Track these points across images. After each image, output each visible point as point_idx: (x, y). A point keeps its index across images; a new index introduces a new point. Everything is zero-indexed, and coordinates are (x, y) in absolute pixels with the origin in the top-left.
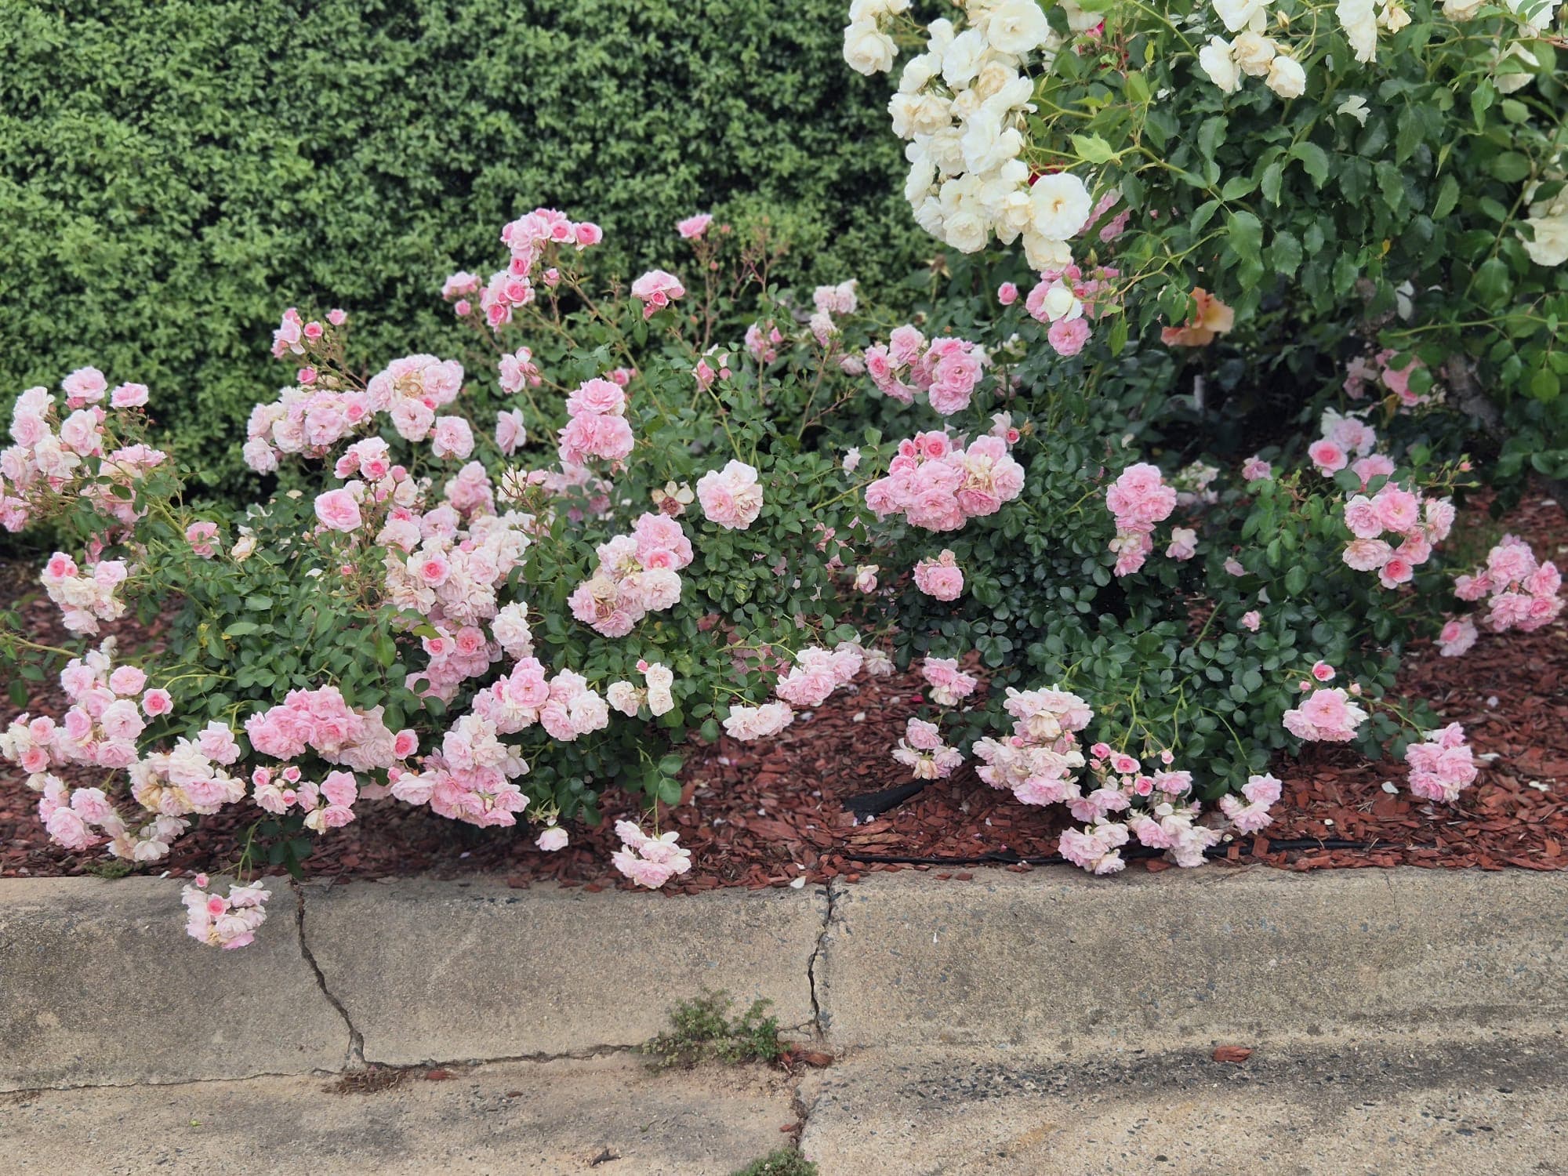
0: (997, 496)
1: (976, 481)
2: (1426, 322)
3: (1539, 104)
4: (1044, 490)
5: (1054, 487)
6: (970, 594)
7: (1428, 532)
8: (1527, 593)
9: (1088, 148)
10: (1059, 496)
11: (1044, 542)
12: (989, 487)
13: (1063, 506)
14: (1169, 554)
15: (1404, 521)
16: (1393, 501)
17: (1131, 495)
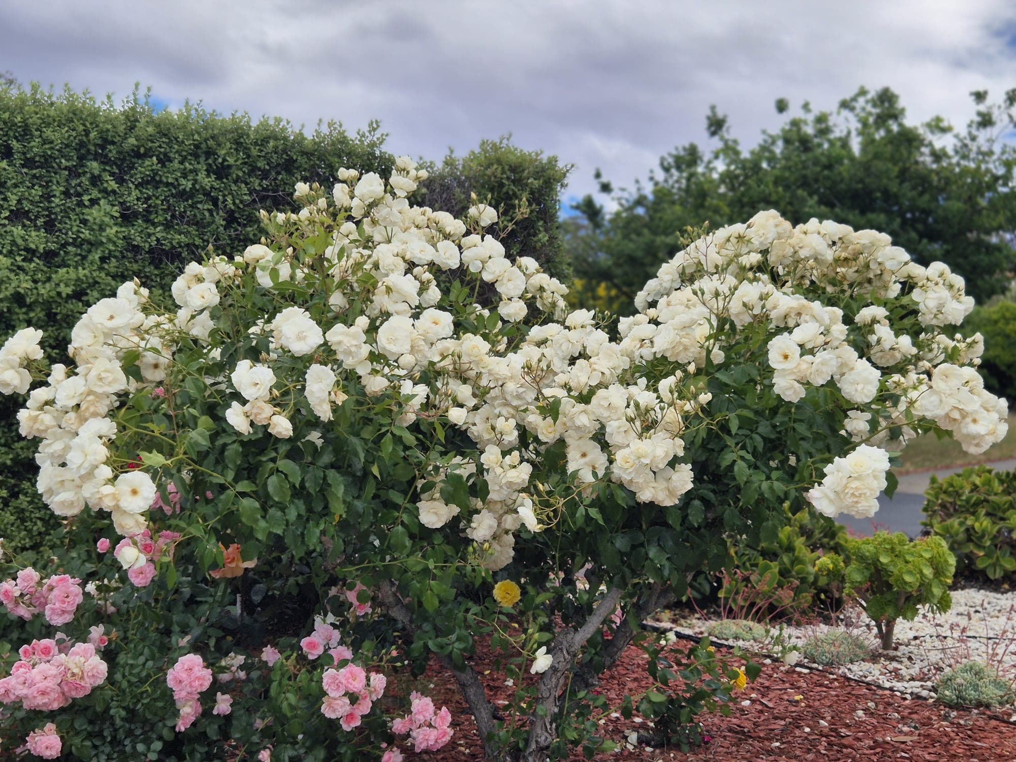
0: (88, 684)
1: (73, 675)
2: (363, 563)
3: (421, 436)
4: (124, 676)
5: (131, 674)
6: (71, 753)
7: (371, 692)
8: (435, 727)
9: (150, 458)
10: (134, 680)
11: (123, 713)
12: (82, 678)
13: (137, 687)
14: (215, 712)
15: (357, 685)
16: (351, 673)
17: (184, 676)
